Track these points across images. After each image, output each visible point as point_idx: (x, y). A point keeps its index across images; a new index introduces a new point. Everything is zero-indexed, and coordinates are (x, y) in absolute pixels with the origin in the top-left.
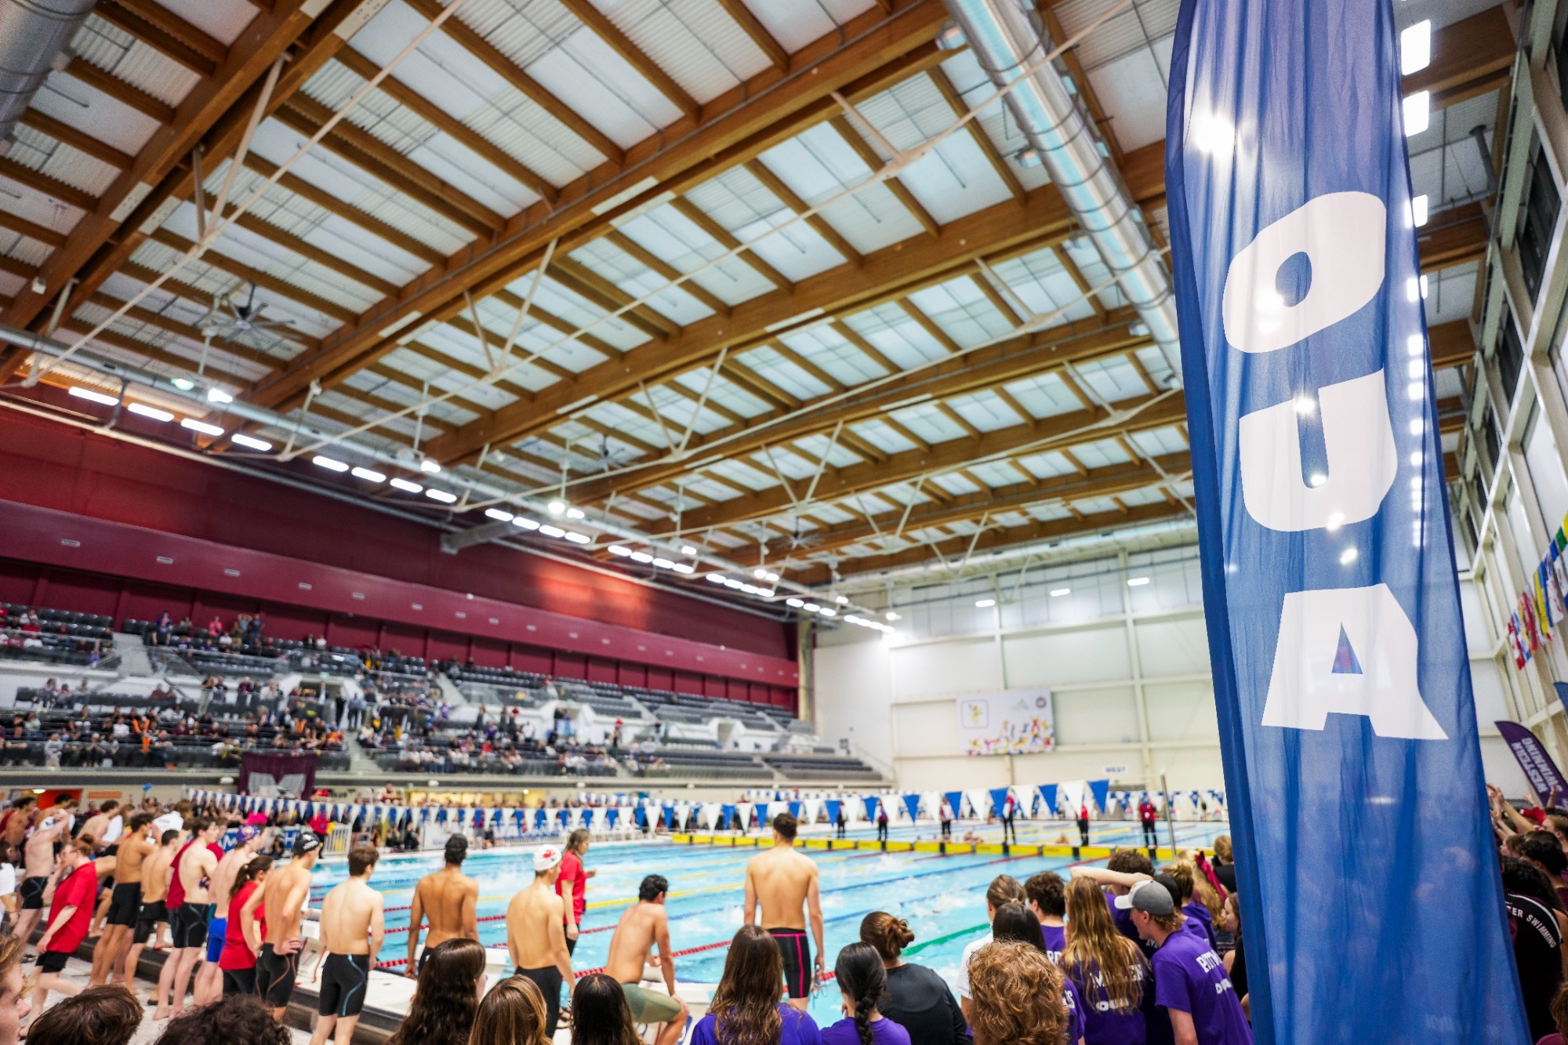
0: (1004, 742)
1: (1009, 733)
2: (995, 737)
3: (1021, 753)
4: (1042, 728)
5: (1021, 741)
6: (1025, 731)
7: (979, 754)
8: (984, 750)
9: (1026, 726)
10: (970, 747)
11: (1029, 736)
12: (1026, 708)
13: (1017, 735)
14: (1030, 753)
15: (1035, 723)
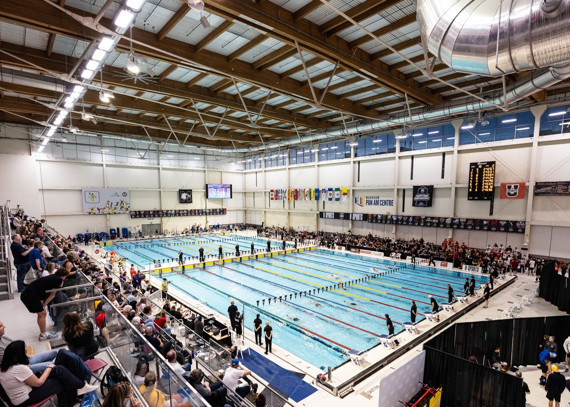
0: (107, 209)
1: (110, 206)
2: (103, 208)
3: (115, 213)
4: (125, 204)
5: (115, 209)
6: (117, 205)
7: (94, 214)
8: (97, 212)
9: (118, 203)
10: (90, 211)
11: (119, 207)
12: (118, 196)
13: (113, 207)
14: (119, 213)
15: (122, 202)
